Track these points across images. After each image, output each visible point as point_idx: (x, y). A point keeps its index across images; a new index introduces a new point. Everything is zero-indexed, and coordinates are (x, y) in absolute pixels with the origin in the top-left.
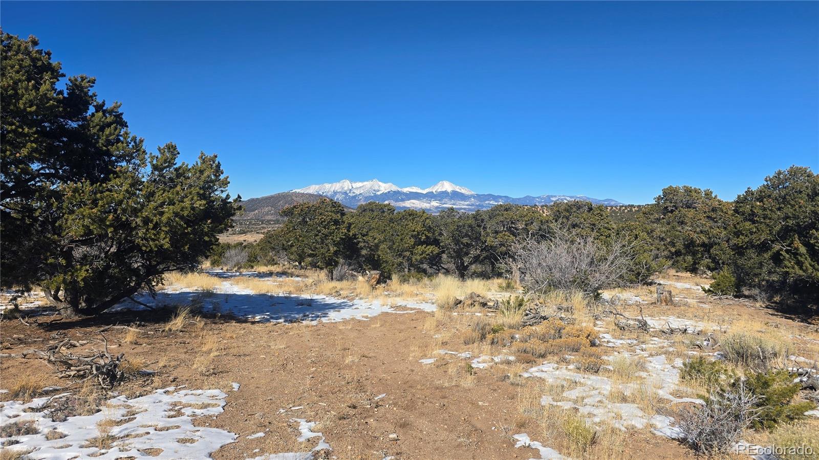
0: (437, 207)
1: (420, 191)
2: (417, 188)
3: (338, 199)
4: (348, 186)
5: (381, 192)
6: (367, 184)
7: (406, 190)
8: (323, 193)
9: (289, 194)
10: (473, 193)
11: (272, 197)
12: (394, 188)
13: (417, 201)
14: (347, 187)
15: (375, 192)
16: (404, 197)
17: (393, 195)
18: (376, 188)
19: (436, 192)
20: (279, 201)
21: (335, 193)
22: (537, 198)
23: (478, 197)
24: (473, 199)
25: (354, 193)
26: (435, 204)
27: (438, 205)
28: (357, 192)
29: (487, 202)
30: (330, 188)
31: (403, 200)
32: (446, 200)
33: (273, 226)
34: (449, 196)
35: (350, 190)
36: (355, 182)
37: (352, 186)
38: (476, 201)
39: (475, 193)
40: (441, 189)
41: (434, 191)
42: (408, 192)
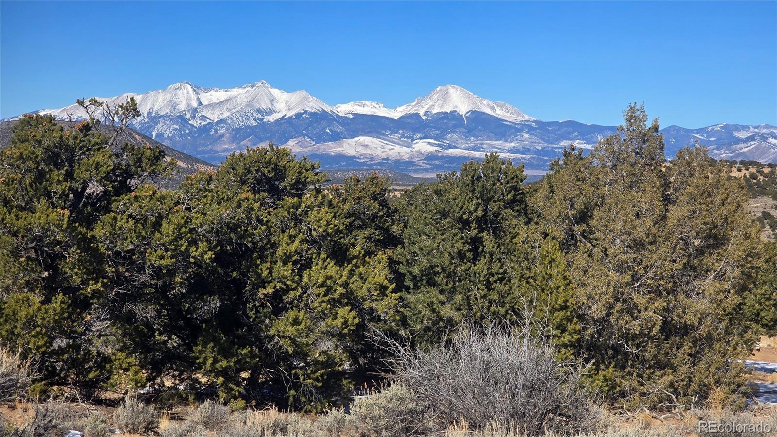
0: (430, 157)
1: (381, 111)
2: (374, 104)
3: (160, 135)
4: (189, 99)
5: (277, 116)
6: (240, 94)
7: (344, 109)
10: (527, 117)
12: (314, 105)
13: (376, 140)
14: (184, 102)
15: (260, 116)
16: (339, 129)
17: (311, 124)
18: (264, 105)
19: (426, 114)
21: (154, 118)
22: (699, 131)
23: (541, 128)
24: (526, 136)
25: (204, 118)
26: (424, 146)
27: (432, 149)
28: (214, 117)
29: (564, 143)
31: (336, 137)
32: (455, 137)
34: (462, 125)
35: (195, 111)
36: (207, 90)
37: (198, 99)
38: (535, 139)
39: (533, 119)
40: (442, 107)
41: (422, 112)
42: (351, 116)
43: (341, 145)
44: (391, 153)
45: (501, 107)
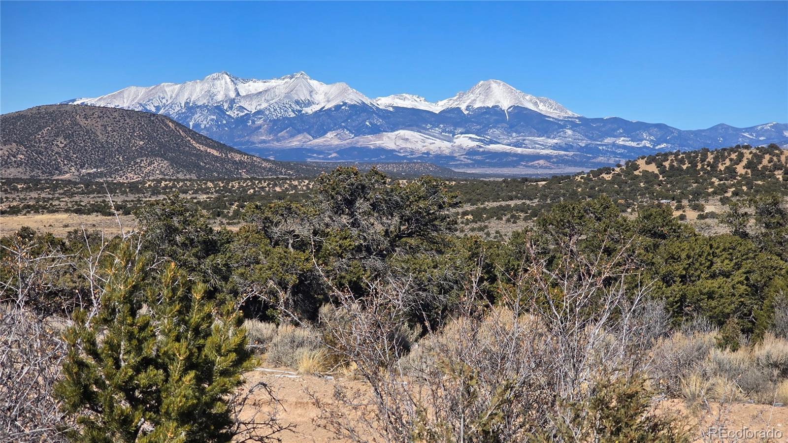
0: (471, 152)
1: (422, 105)
2: (415, 97)
3: (197, 125)
4: (227, 89)
5: (316, 108)
6: (279, 85)
7: (384, 102)
8: (158, 108)
9: (68, 108)
10: (570, 113)
11: (19, 116)
12: (353, 97)
13: (417, 134)
14: (222, 93)
15: (298, 108)
16: (379, 122)
17: (350, 116)
18: (303, 96)
19: (468, 108)
20: (40, 128)
21: (191, 108)
22: (747, 130)
23: (584, 125)
24: (569, 132)
25: (241, 108)
26: (465, 141)
27: (473, 144)
28: (251, 107)
29: (609, 140)
30: (177, 95)
31: (376, 130)
32: (497, 132)
33: (22, 196)
34: (503, 120)
35: (232, 101)
36: (245, 81)
37: (236, 90)
38: (578, 136)
39: (576, 115)
40: (484, 102)
41: (463, 107)
42: (391, 109)
43: (380, 139)
44: (432, 147)
45: (544, 102)
